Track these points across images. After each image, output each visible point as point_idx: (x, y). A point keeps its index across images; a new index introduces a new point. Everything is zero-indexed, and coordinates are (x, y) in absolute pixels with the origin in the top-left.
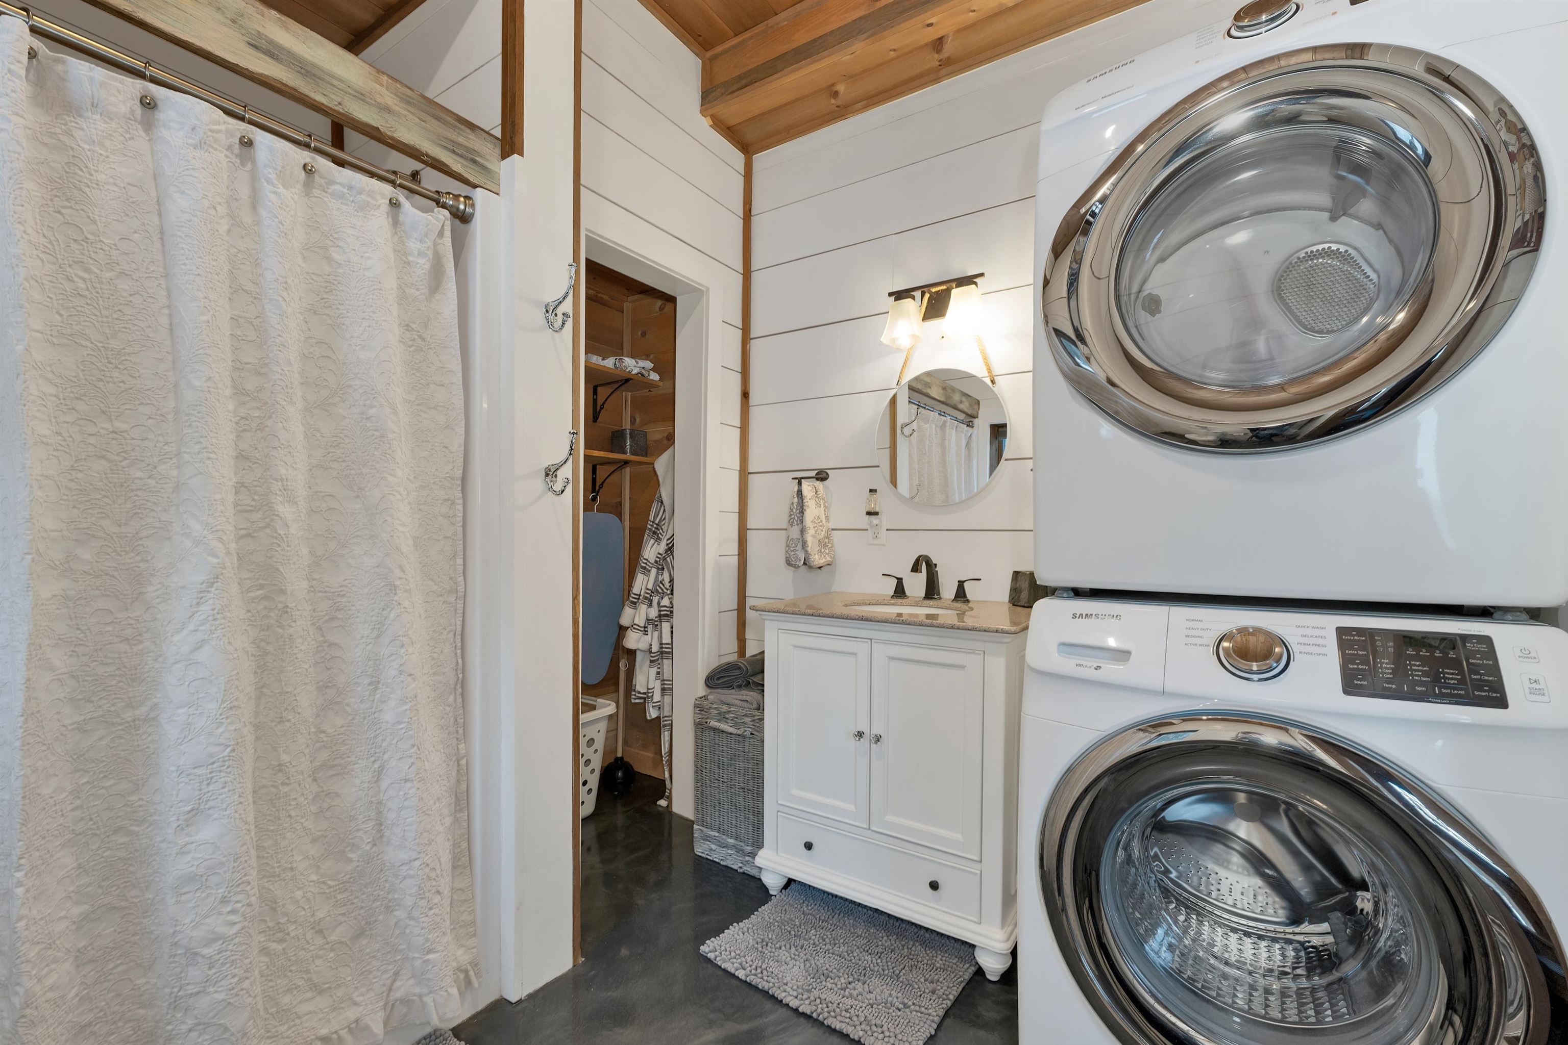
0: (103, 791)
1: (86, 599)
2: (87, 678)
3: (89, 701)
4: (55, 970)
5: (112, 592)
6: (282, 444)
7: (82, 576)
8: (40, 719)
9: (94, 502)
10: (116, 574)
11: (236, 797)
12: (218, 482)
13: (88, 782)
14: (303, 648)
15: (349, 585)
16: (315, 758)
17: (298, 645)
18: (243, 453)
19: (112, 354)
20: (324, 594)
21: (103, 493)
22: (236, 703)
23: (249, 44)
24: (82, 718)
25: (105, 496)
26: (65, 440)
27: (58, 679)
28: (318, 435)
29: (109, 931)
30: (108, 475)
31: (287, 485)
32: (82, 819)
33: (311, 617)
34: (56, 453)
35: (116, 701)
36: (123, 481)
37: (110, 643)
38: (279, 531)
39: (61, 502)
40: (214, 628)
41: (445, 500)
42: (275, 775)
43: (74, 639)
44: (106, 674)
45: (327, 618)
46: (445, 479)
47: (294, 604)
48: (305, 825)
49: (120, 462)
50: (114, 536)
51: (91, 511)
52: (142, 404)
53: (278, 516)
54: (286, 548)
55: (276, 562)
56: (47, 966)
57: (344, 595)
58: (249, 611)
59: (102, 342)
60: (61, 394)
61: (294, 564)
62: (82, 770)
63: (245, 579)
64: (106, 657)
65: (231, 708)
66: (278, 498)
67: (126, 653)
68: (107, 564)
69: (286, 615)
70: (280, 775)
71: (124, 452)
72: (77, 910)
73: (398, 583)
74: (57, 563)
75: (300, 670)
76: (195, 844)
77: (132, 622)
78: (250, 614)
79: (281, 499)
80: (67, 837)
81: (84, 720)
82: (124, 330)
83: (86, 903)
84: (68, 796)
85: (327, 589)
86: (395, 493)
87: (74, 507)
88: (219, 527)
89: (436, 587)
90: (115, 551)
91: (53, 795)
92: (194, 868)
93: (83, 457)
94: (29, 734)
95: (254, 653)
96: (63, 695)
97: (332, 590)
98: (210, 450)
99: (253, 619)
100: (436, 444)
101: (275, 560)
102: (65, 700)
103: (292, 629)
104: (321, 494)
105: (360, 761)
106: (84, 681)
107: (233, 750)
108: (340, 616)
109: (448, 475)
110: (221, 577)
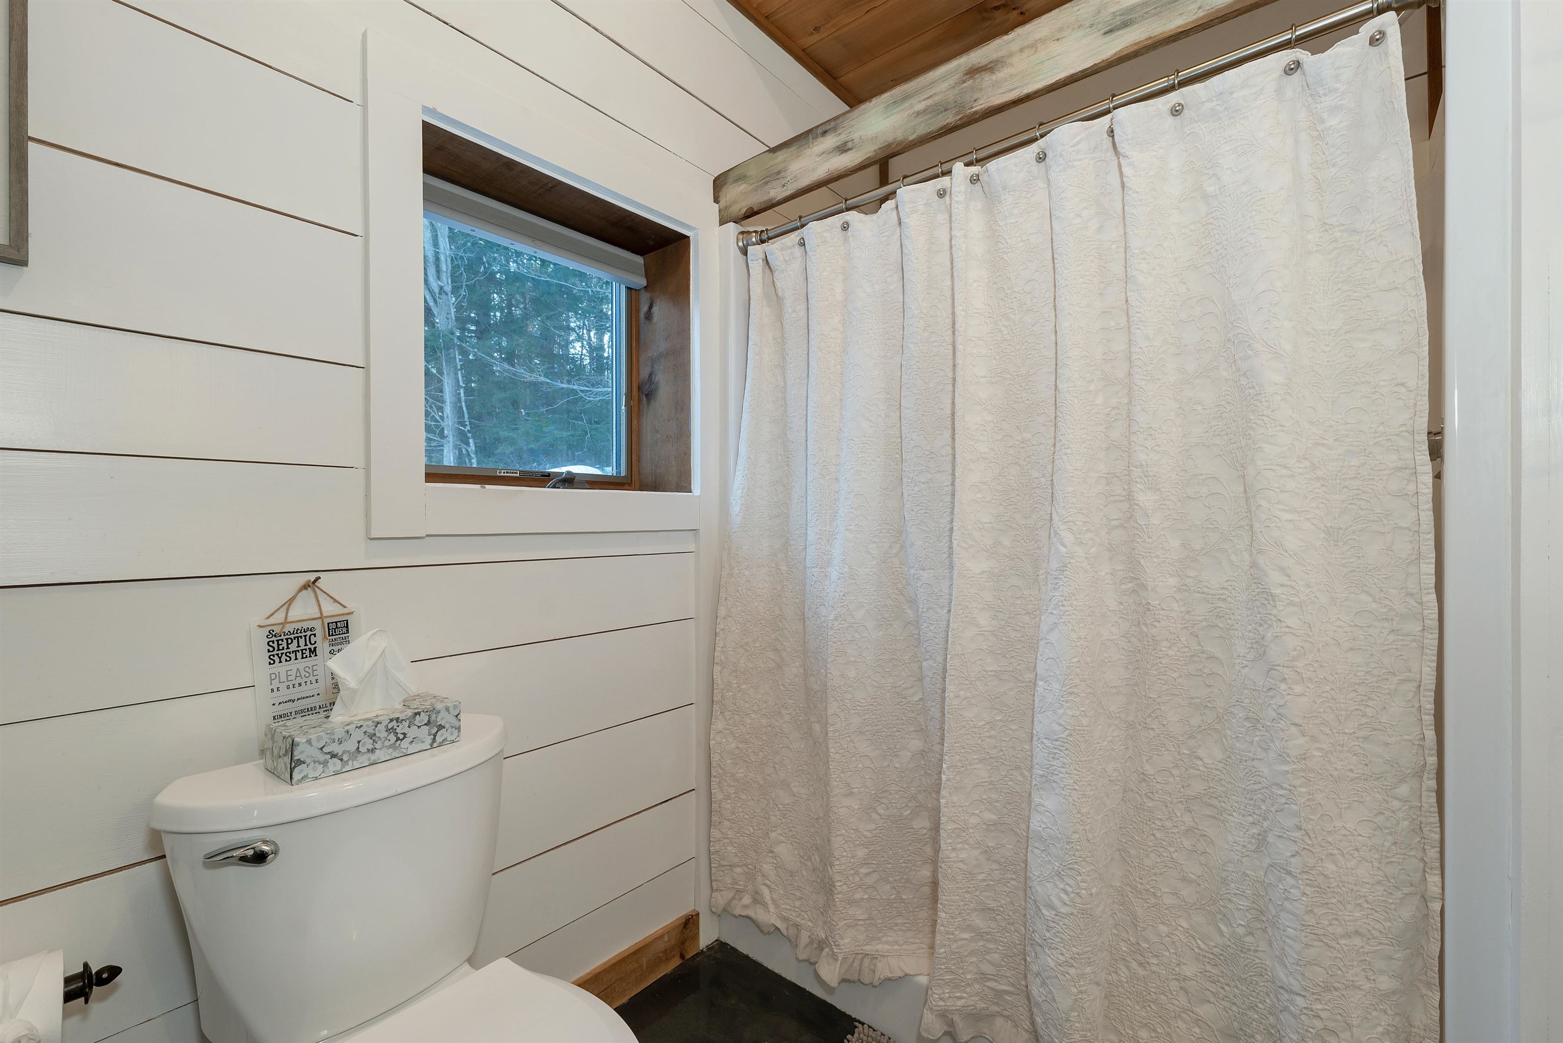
0: (1010, 732)
1: (1004, 576)
2: (1004, 639)
3: (1004, 657)
4: (967, 849)
5: (1021, 573)
6: (1141, 428)
7: (1003, 558)
8: (965, 660)
9: (1011, 500)
10: (1024, 558)
11: (1071, 781)
12: (1071, 475)
13: (1001, 720)
14: (1170, 653)
15: (1230, 588)
16: (1189, 785)
17: (1163, 649)
18: (1114, 443)
19: (1022, 379)
20: (1203, 596)
21: (1016, 492)
22: (1075, 690)
23: (1105, 34)
24: (999, 669)
25: (1018, 495)
26: (996, 454)
27: (983, 635)
28: (1199, 408)
29: (1009, 846)
30: (1020, 478)
31: (1147, 471)
32: (995, 747)
33: (1183, 619)
34: (990, 465)
35: (1021, 662)
36: (1028, 481)
37: (1019, 614)
38: (1139, 522)
39: (993, 501)
40: (1062, 613)
41: (1399, 469)
42: (1140, 782)
43: (996, 606)
44: (1016, 639)
45: (1204, 624)
46: (1398, 435)
47: (1157, 602)
48: (1174, 855)
49: (1026, 466)
50: (1023, 526)
51: (1009, 507)
52: (1039, 414)
53: (1137, 505)
54: (1147, 540)
55: (1139, 555)
56: (961, 842)
57: (1225, 599)
58: (1121, 603)
59: (1016, 372)
60: (995, 419)
61: (1157, 557)
62: (997, 709)
63: (1118, 571)
64: (1016, 625)
65: (1070, 693)
66: (1139, 486)
67: (1028, 624)
68: (1018, 549)
69: (1149, 612)
70: (1144, 784)
71: (1028, 457)
72: (990, 816)
73: (1277, 591)
74: (988, 547)
75: (1165, 677)
76: (1044, 808)
77: (1033, 599)
78: (1122, 607)
79: (1142, 487)
80: (983, 756)
81: (1000, 671)
82: (1029, 356)
83: (995, 814)
84: (985, 725)
85: (1206, 590)
86: (1274, 467)
87: (1000, 505)
88: (1070, 518)
89: (1374, 605)
90: (1023, 539)
91: (973, 720)
92: (1040, 829)
93: (1006, 465)
94: (954, 669)
95: (1125, 647)
96: (985, 647)
97: (1211, 592)
98: (1066, 446)
99: (1125, 612)
100: (1382, 383)
101: (1137, 552)
102: (987, 651)
103: (1155, 629)
104: (1201, 477)
105: (1234, 814)
106: (1001, 640)
107: (1071, 735)
108: (1220, 625)
109: (1404, 428)
110: (1069, 566)
